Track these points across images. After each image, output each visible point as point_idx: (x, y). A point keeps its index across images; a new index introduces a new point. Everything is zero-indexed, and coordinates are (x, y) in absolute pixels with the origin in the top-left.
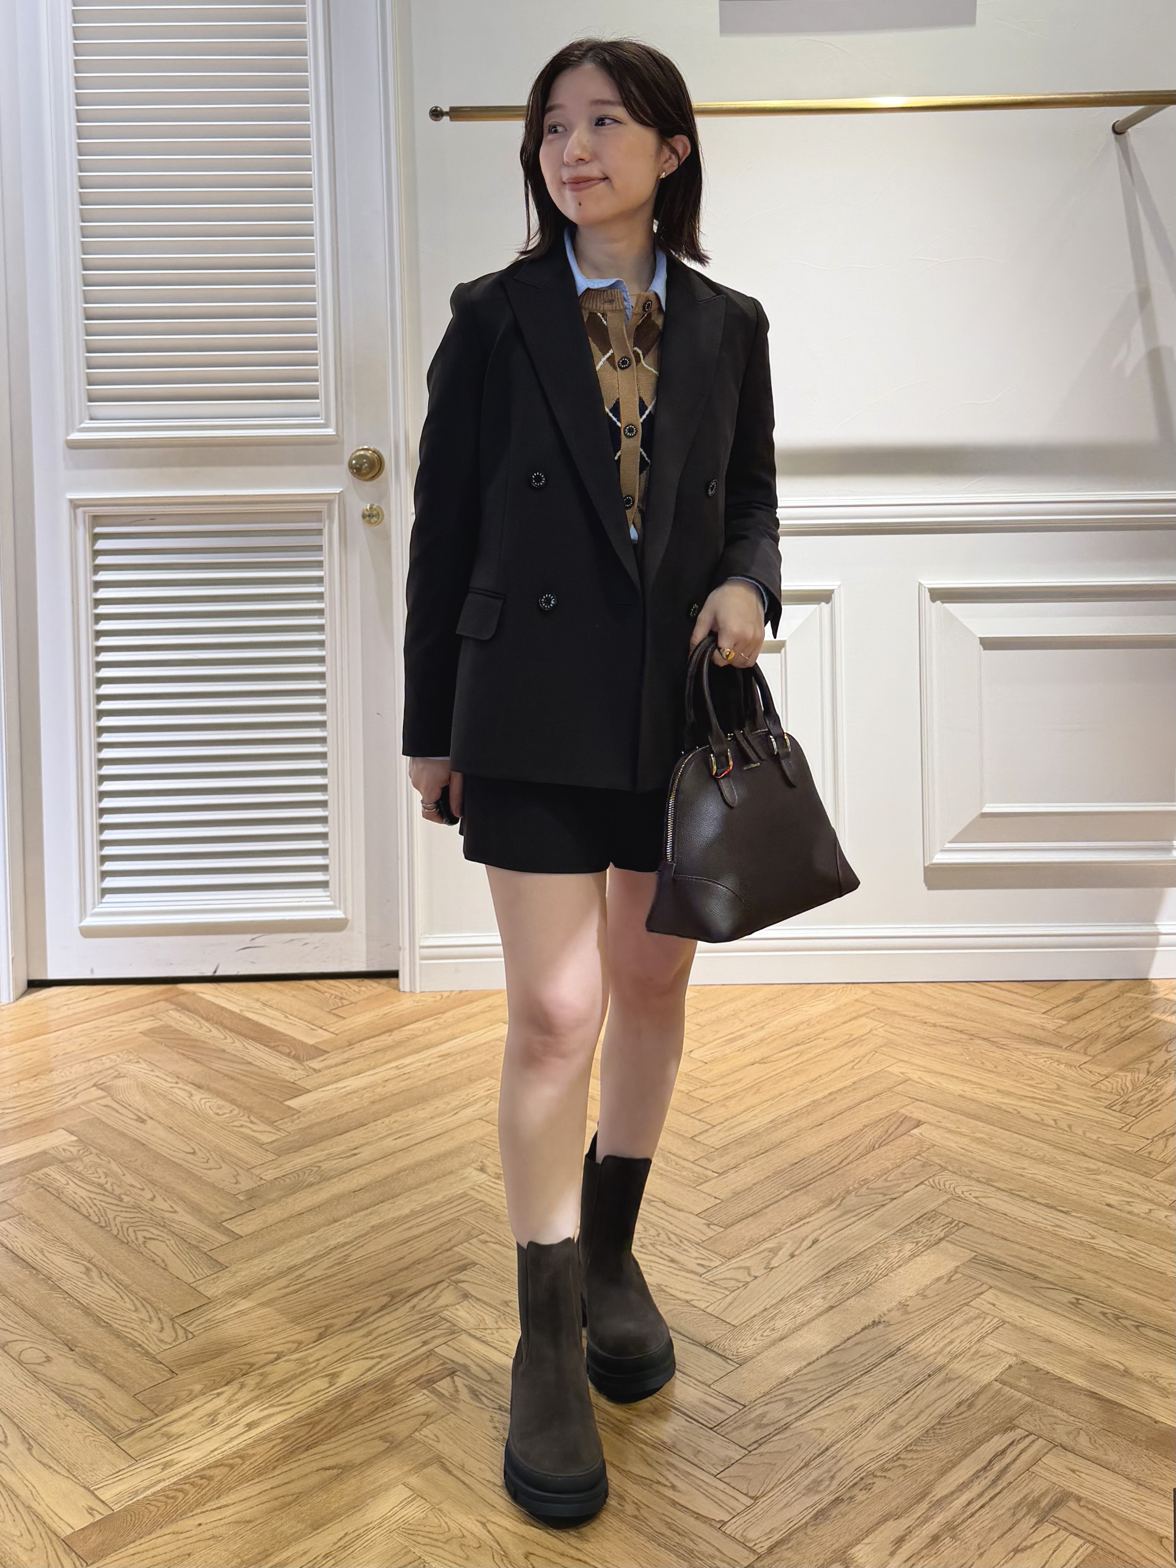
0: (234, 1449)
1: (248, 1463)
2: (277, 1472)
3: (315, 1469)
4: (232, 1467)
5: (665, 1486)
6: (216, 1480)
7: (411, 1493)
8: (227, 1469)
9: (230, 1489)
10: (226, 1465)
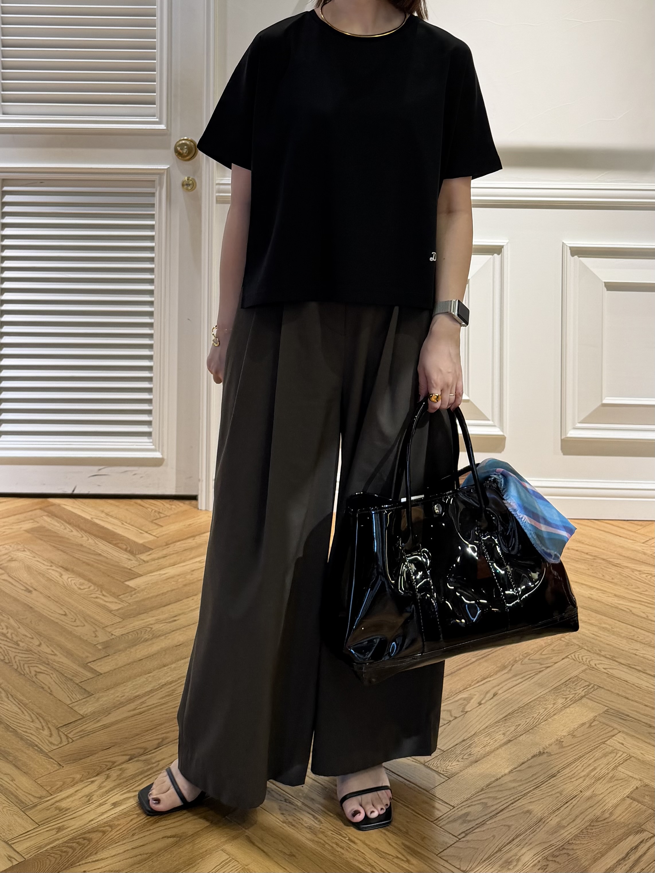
0: (105, 820)
1: (116, 830)
2: (136, 837)
3: (161, 837)
4: (104, 832)
5: (403, 860)
6: (95, 841)
7: (228, 857)
8: (101, 834)
9: (104, 848)
10: (100, 831)
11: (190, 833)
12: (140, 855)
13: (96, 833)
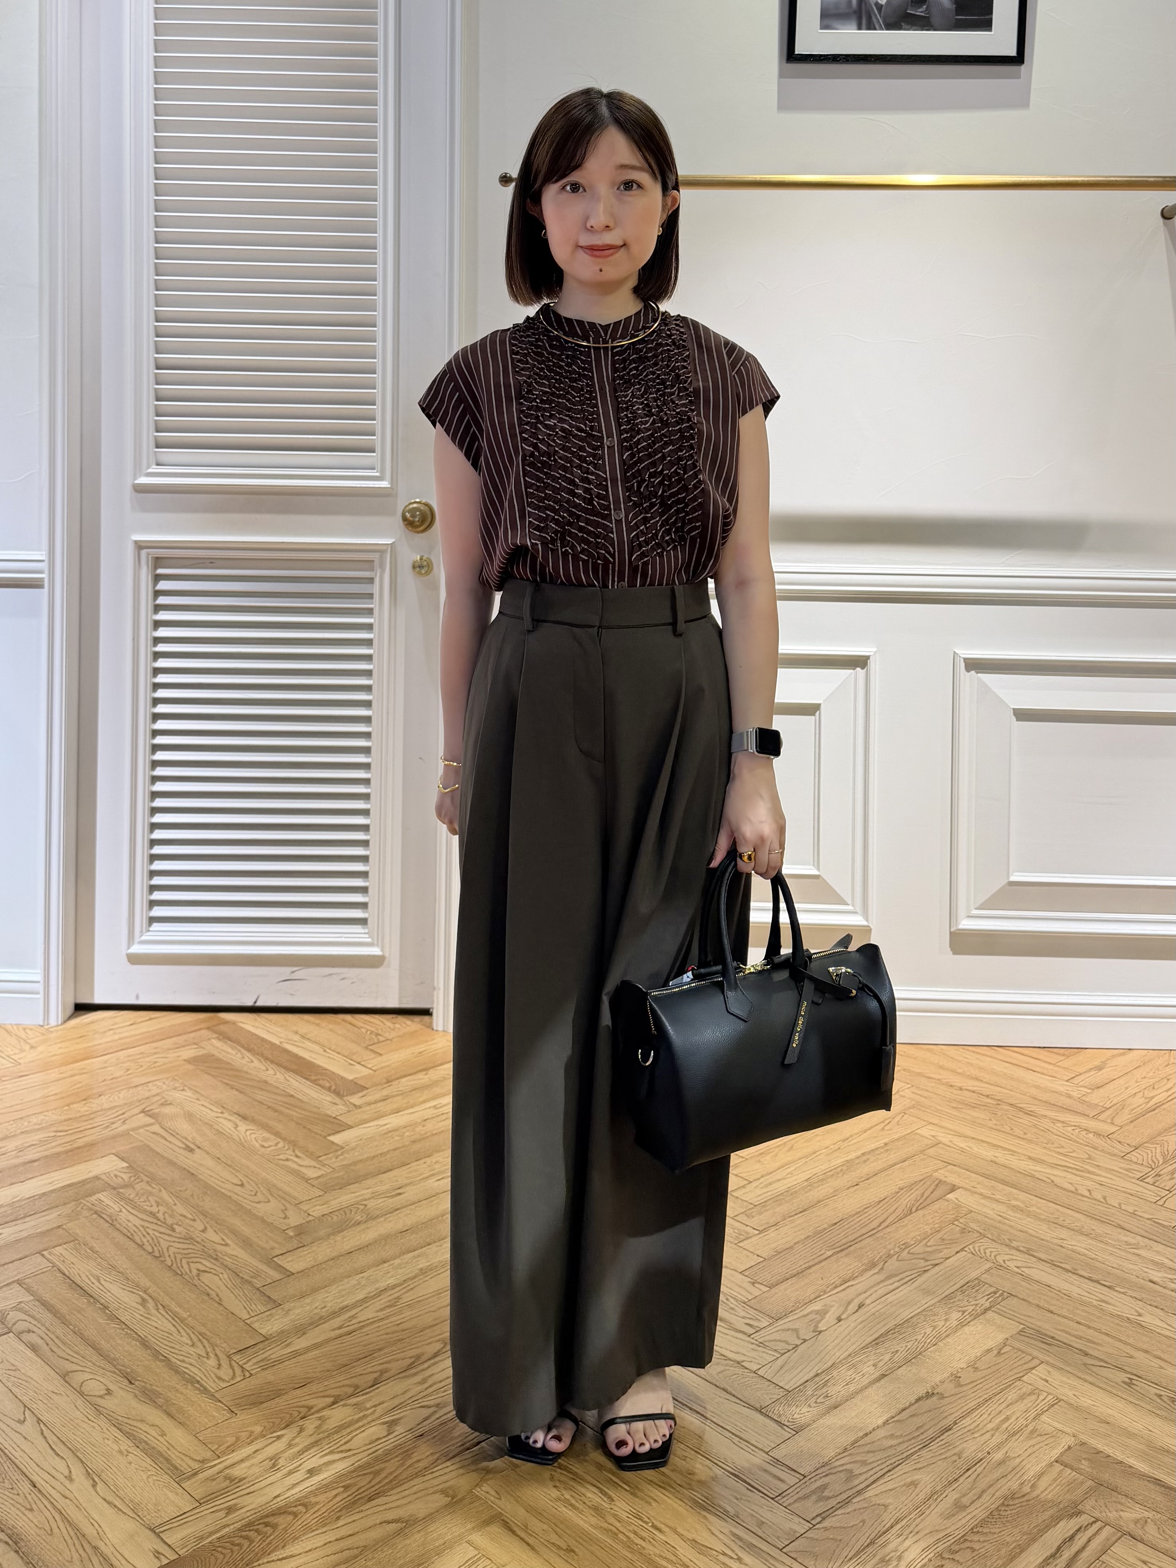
0: (296, 1496)
1: (312, 1511)
2: (341, 1523)
3: (378, 1521)
4: (295, 1515)
5: (732, 1558)
6: (281, 1527)
7: (476, 1552)
8: (290, 1518)
11: (421, 1515)
12: (348, 1549)
13: (284, 1516)
